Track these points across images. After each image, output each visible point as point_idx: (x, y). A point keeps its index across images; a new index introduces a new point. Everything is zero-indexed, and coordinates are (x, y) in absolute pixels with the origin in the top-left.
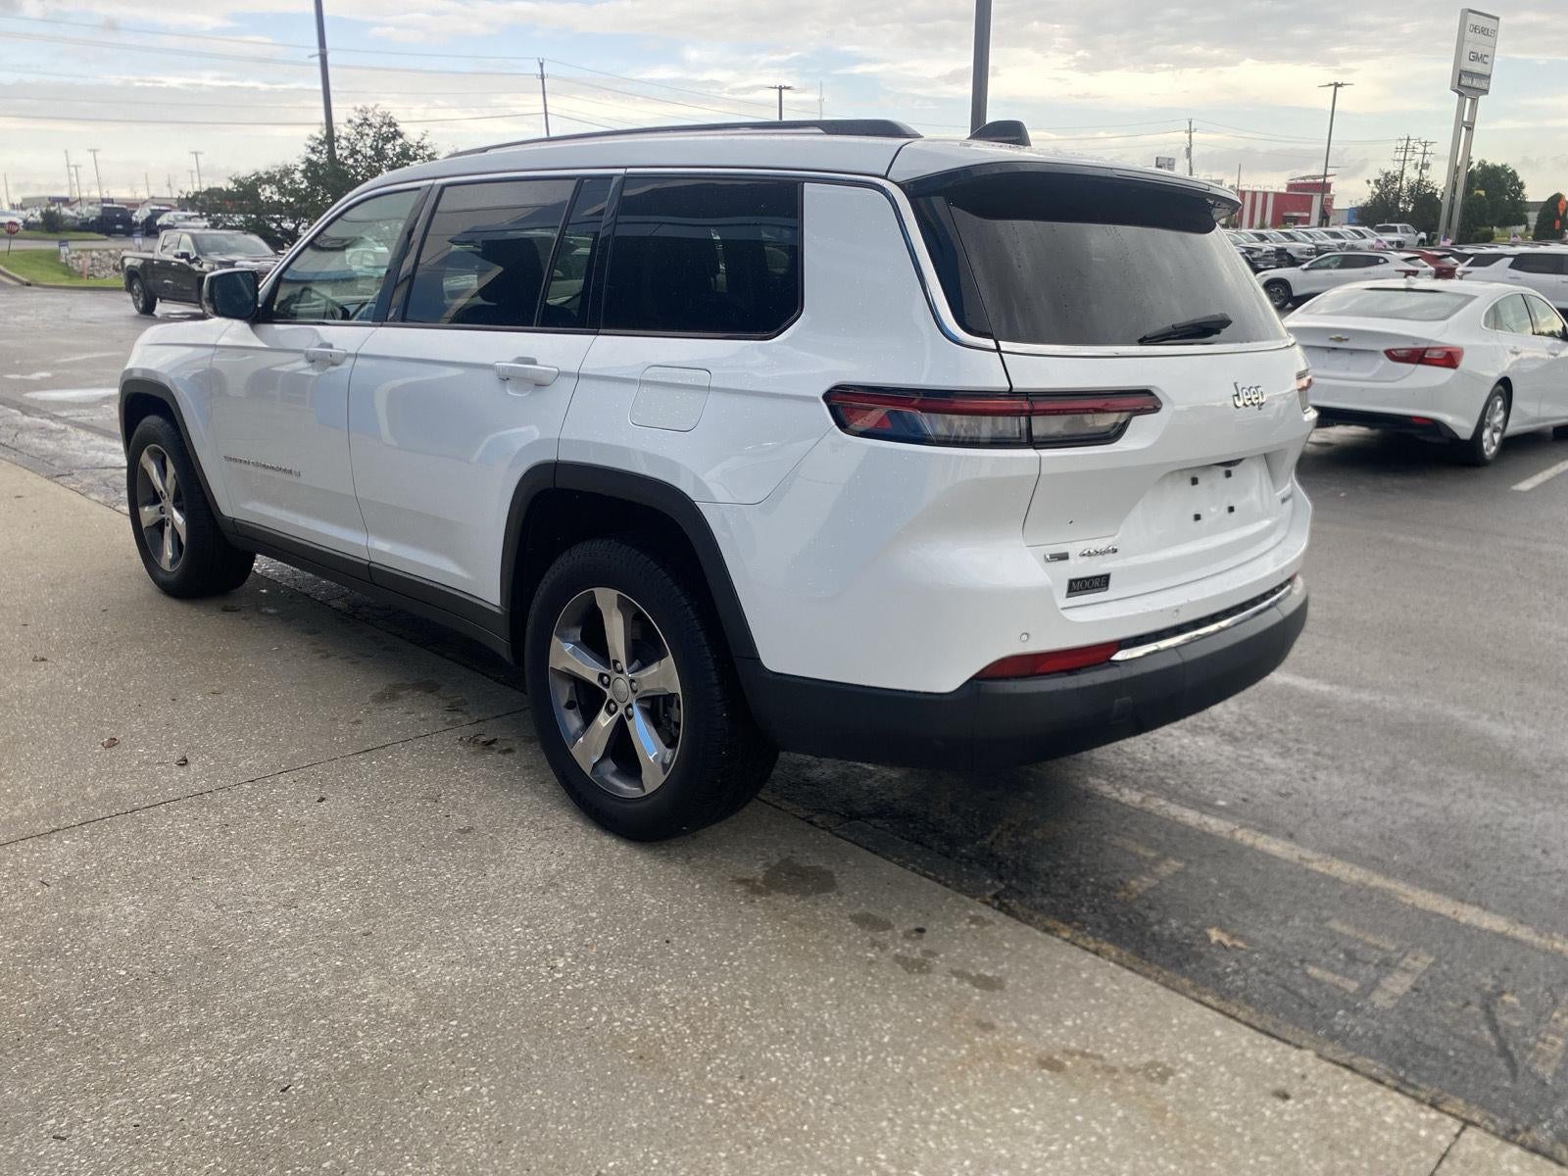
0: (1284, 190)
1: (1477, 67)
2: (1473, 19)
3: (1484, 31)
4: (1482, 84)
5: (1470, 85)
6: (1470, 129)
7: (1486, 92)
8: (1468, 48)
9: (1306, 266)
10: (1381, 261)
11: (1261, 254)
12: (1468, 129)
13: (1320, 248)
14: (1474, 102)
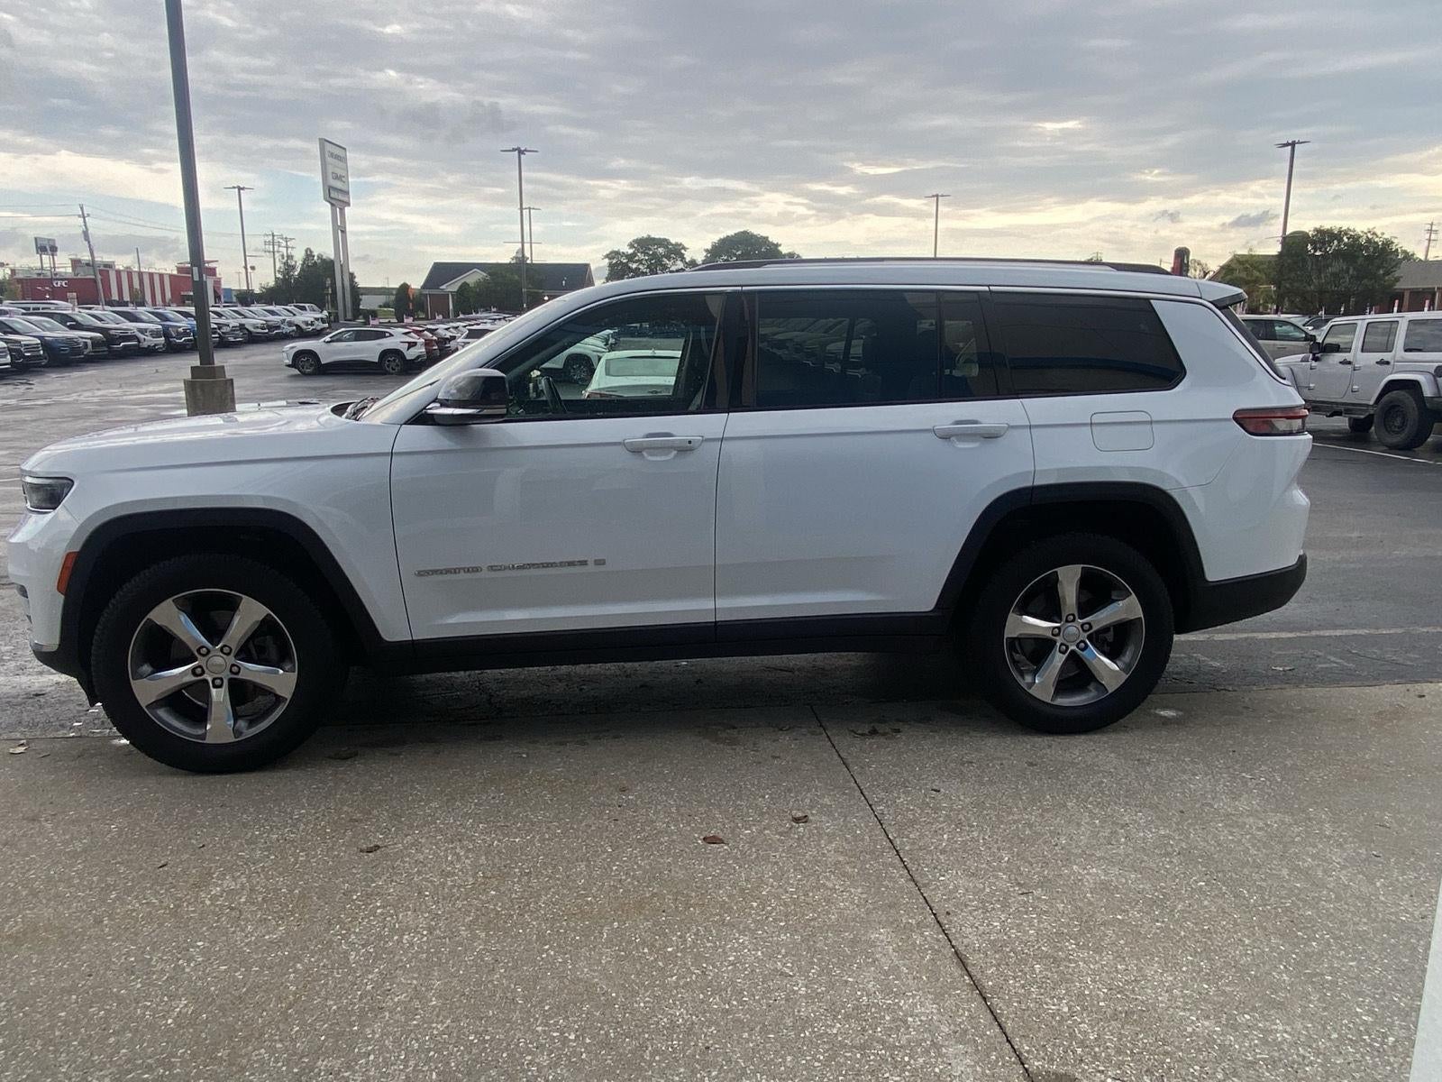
0: (175, 272)
1: (338, 184)
2: (329, 147)
3: (337, 157)
4: (345, 199)
5: (337, 197)
6: (343, 232)
7: (348, 204)
8: (330, 169)
9: (327, 338)
10: (387, 335)
11: (229, 329)
12: (342, 231)
13: (270, 323)
14: (342, 211)
